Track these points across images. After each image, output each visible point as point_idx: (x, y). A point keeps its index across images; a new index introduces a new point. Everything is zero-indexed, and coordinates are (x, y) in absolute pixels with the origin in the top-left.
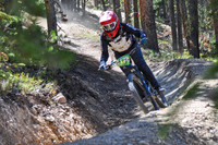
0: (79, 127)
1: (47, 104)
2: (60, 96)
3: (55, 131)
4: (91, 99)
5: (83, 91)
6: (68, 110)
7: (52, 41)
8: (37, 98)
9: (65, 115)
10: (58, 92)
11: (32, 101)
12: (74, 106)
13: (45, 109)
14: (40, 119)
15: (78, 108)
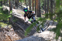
0: (17, 38)
1: (8, 31)
2: (12, 29)
3: (10, 39)
4: (21, 30)
5: (19, 28)
6: (14, 33)
7: (11, 14)
8: (6, 29)
9: (13, 34)
10: (11, 28)
11: (4, 30)
12: (16, 32)
13: (8, 32)
14: (6, 35)
15: (17, 33)
